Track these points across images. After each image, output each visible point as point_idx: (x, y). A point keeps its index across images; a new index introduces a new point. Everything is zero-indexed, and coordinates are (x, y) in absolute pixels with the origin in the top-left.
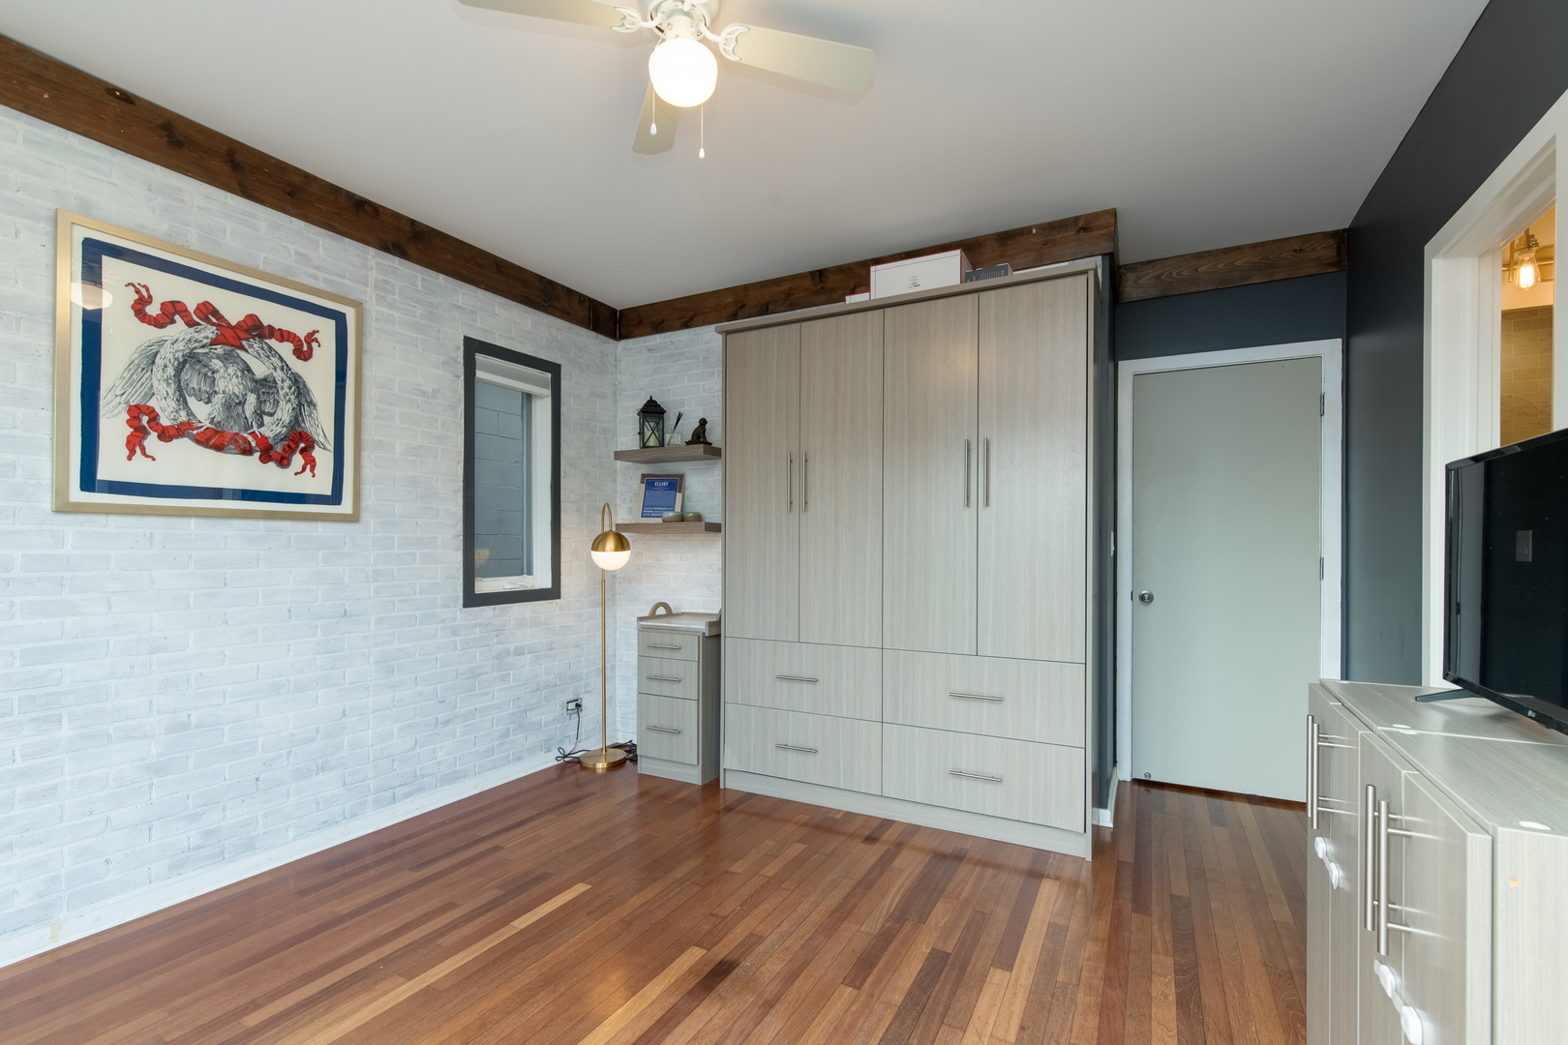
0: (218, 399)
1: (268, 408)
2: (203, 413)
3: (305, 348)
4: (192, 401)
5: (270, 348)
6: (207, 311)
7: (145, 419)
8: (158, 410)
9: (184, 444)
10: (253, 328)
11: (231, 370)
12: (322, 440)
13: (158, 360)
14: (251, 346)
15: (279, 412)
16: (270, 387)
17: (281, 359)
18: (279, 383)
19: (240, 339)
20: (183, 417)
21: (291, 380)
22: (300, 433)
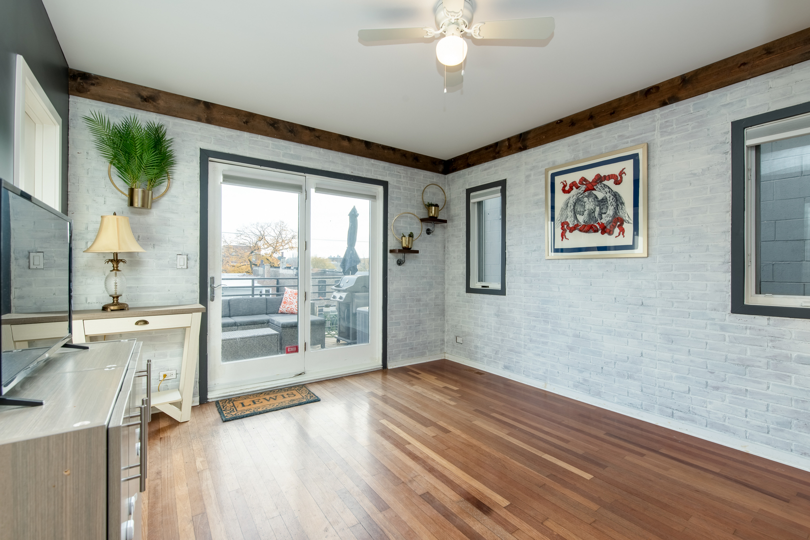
0: (586, 213)
1: (604, 211)
2: (581, 219)
3: (619, 179)
4: (578, 216)
5: (604, 185)
6: (583, 180)
7: (566, 226)
8: (569, 222)
9: (576, 232)
10: (599, 179)
11: (590, 200)
12: (627, 219)
13: (569, 205)
14: (597, 187)
15: (608, 211)
16: (605, 202)
17: (609, 188)
18: (608, 199)
19: (593, 186)
20: (576, 223)
21: (613, 195)
22: (618, 218)
